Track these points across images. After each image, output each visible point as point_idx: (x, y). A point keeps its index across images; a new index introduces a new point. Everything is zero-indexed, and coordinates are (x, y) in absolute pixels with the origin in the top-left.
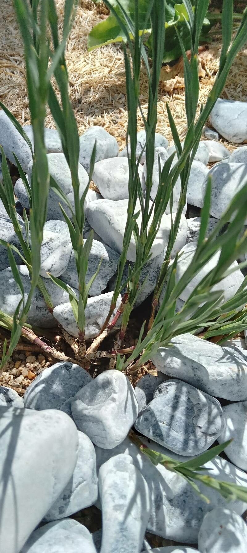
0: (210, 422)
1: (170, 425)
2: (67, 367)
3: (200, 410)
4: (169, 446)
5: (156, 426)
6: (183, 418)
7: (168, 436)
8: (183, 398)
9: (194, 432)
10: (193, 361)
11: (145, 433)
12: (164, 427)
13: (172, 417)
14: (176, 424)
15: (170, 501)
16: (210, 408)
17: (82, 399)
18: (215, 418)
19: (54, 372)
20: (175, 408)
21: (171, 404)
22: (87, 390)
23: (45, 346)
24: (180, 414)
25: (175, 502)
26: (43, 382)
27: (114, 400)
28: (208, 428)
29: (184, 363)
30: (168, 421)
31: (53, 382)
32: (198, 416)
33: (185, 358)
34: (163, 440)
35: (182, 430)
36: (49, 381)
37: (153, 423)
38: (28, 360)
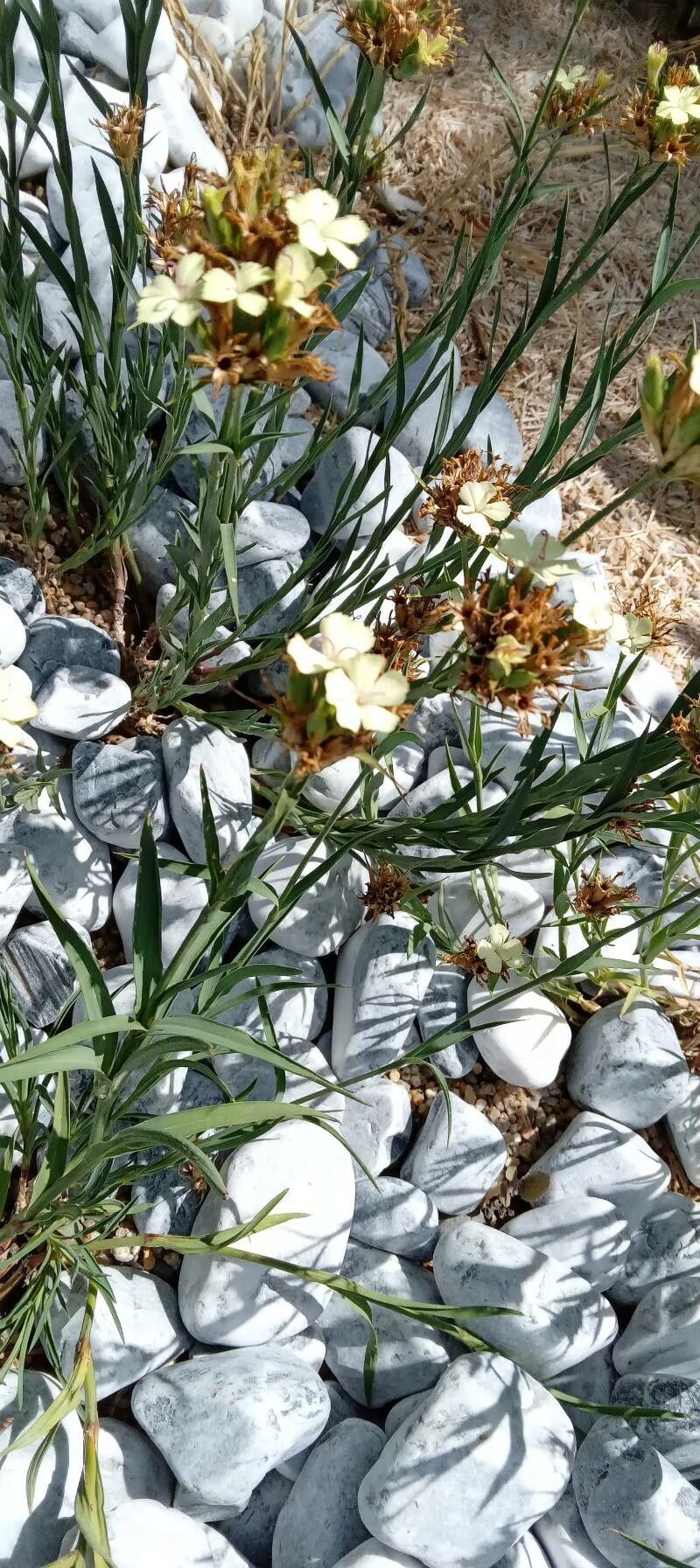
0: (126, 812)
1: (99, 775)
2: (106, 644)
3: (134, 794)
4: (76, 788)
5: (88, 761)
6: (115, 784)
7: (86, 780)
8: (137, 771)
9: (107, 804)
10: (188, 758)
11: (75, 754)
12: (93, 769)
13: (108, 773)
14: (103, 780)
15: (18, 821)
16: (142, 801)
17: (72, 672)
18: (133, 812)
19: (89, 630)
20: (121, 769)
21: (122, 762)
22: (84, 671)
23: (119, 607)
24: (116, 779)
25: (19, 826)
26: (68, 623)
27: (87, 698)
28: (119, 814)
29: (178, 749)
30: (102, 771)
31: (76, 636)
32: (125, 797)
33: (188, 750)
34: (78, 777)
35: (100, 791)
36: (74, 631)
37: (89, 755)
38: (104, 612)
